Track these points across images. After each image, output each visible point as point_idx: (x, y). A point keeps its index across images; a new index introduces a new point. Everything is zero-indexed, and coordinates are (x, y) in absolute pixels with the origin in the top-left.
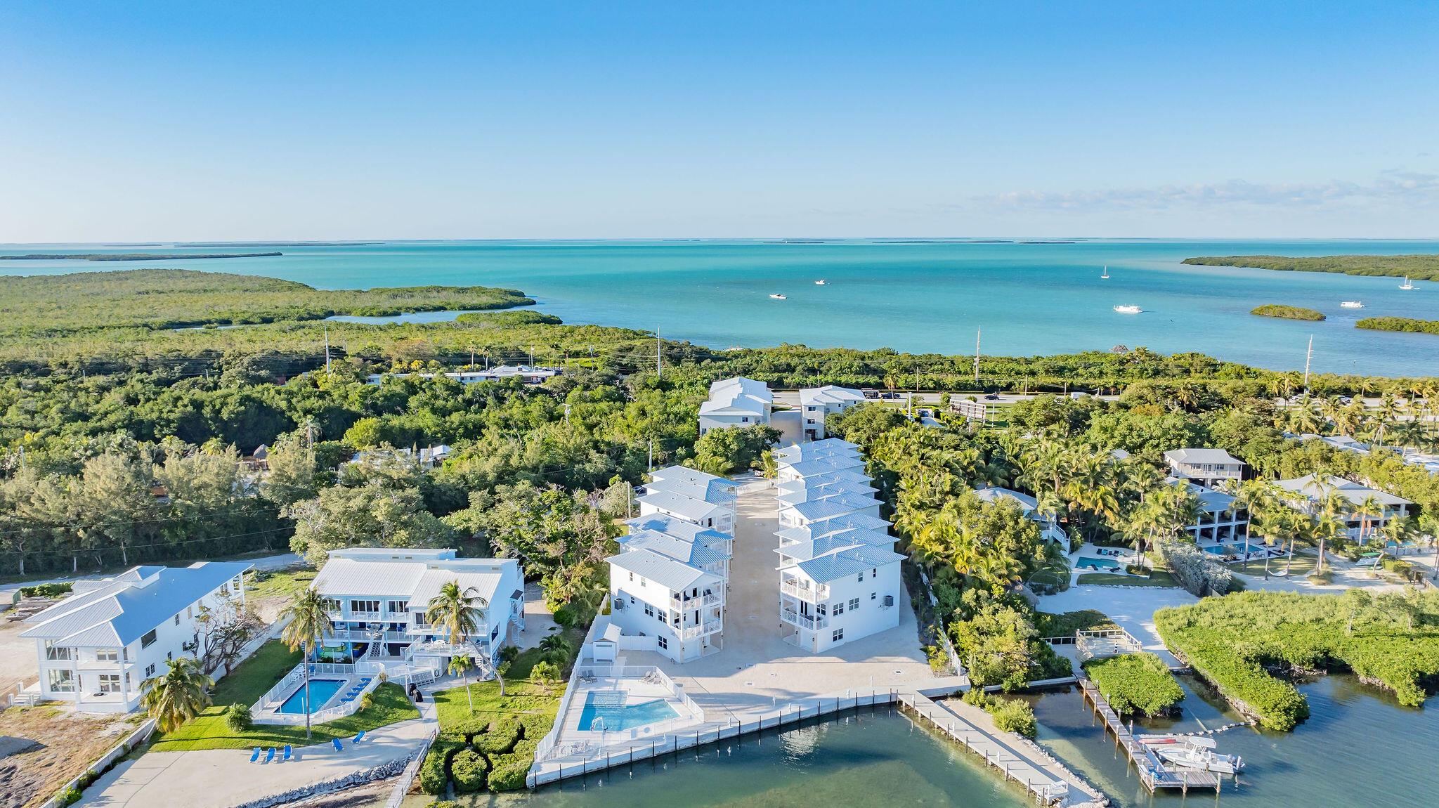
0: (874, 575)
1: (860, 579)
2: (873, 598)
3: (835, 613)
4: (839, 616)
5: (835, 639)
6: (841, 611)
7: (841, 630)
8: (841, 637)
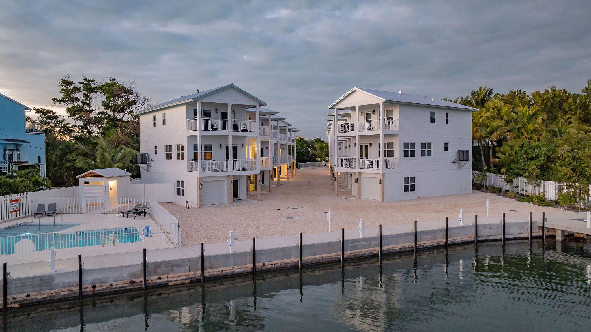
0: (447, 122)
1: (433, 120)
2: (446, 149)
3: (406, 154)
4: (409, 158)
5: (406, 189)
6: (413, 154)
7: (413, 179)
8: (413, 188)
